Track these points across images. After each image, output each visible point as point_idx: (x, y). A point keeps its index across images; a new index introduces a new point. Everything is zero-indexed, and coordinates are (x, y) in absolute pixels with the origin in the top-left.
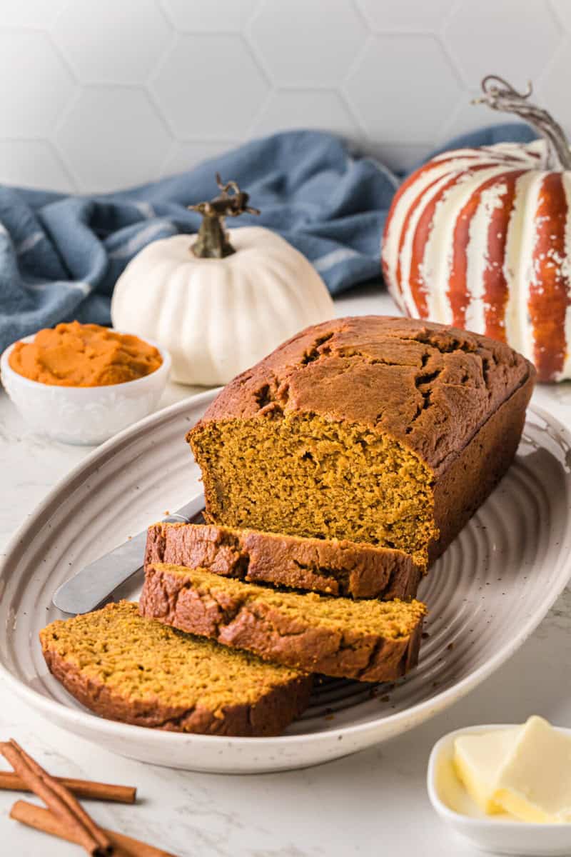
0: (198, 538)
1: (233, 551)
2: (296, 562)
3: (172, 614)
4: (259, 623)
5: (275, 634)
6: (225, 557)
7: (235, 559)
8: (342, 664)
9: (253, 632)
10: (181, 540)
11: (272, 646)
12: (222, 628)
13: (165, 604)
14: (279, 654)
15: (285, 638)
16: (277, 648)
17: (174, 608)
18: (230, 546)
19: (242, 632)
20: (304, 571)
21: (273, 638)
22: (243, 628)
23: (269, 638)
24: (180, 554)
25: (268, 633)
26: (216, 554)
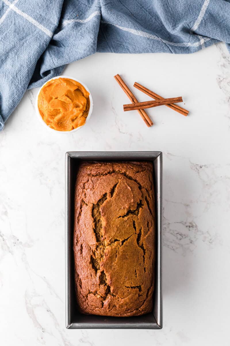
0: (93, 283)
1: (105, 286)
2: (125, 286)
3: (87, 301)
4: (115, 297)
5: (120, 299)
6: (103, 288)
7: (106, 288)
8: (140, 300)
9: (114, 300)
10: (87, 283)
11: (120, 302)
12: (104, 302)
13: (84, 299)
14: (122, 304)
15: (123, 299)
16: (122, 302)
17: (87, 299)
18: (103, 284)
19: (110, 301)
20: (128, 288)
21: (120, 300)
22: (111, 300)
23: (119, 300)
24: (87, 287)
25: (118, 299)
26: (100, 287)
